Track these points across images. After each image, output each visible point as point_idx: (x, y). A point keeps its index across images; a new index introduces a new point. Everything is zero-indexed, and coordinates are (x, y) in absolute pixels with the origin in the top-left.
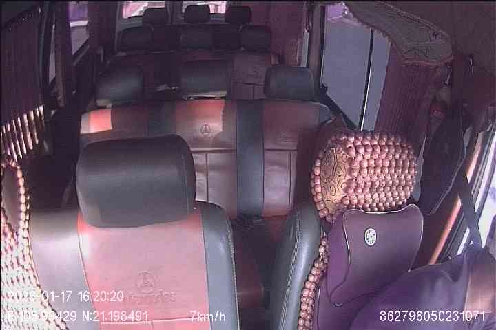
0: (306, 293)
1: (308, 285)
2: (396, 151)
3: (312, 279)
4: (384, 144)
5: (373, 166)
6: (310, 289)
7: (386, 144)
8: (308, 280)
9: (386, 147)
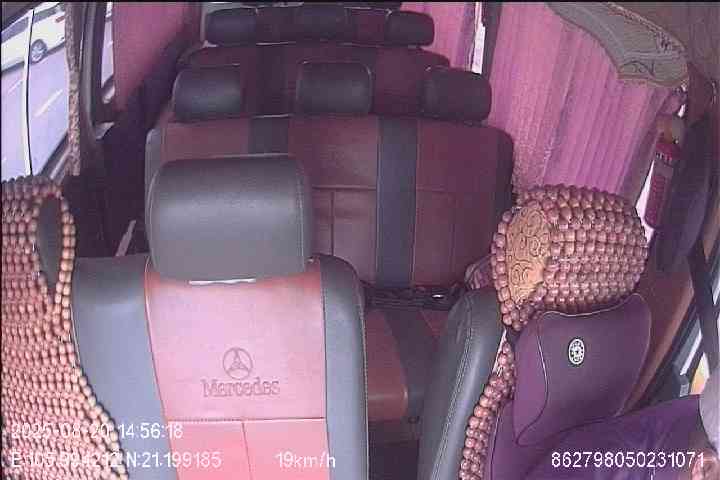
0: (474, 423)
1: (478, 412)
2: (617, 221)
3: (484, 402)
4: (600, 208)
5: (584, 241)
6: (481, 418)
7: (604, 209)
8: (478, 404)
9: (603, 213)
